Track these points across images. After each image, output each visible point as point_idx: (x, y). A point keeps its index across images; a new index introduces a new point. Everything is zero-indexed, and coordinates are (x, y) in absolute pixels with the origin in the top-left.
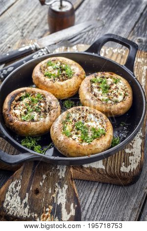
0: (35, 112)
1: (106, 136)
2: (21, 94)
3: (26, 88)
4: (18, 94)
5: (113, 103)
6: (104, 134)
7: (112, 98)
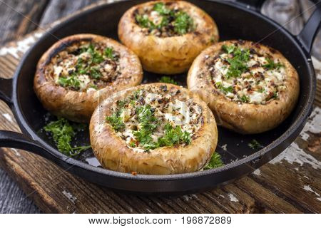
0: (87, 77)
1: (190, 147)
2: (83, 43)
3: (94, 36)
4: (77, 42)
5: (236, 99)
6: (187, 143)
7: (239, 89)
